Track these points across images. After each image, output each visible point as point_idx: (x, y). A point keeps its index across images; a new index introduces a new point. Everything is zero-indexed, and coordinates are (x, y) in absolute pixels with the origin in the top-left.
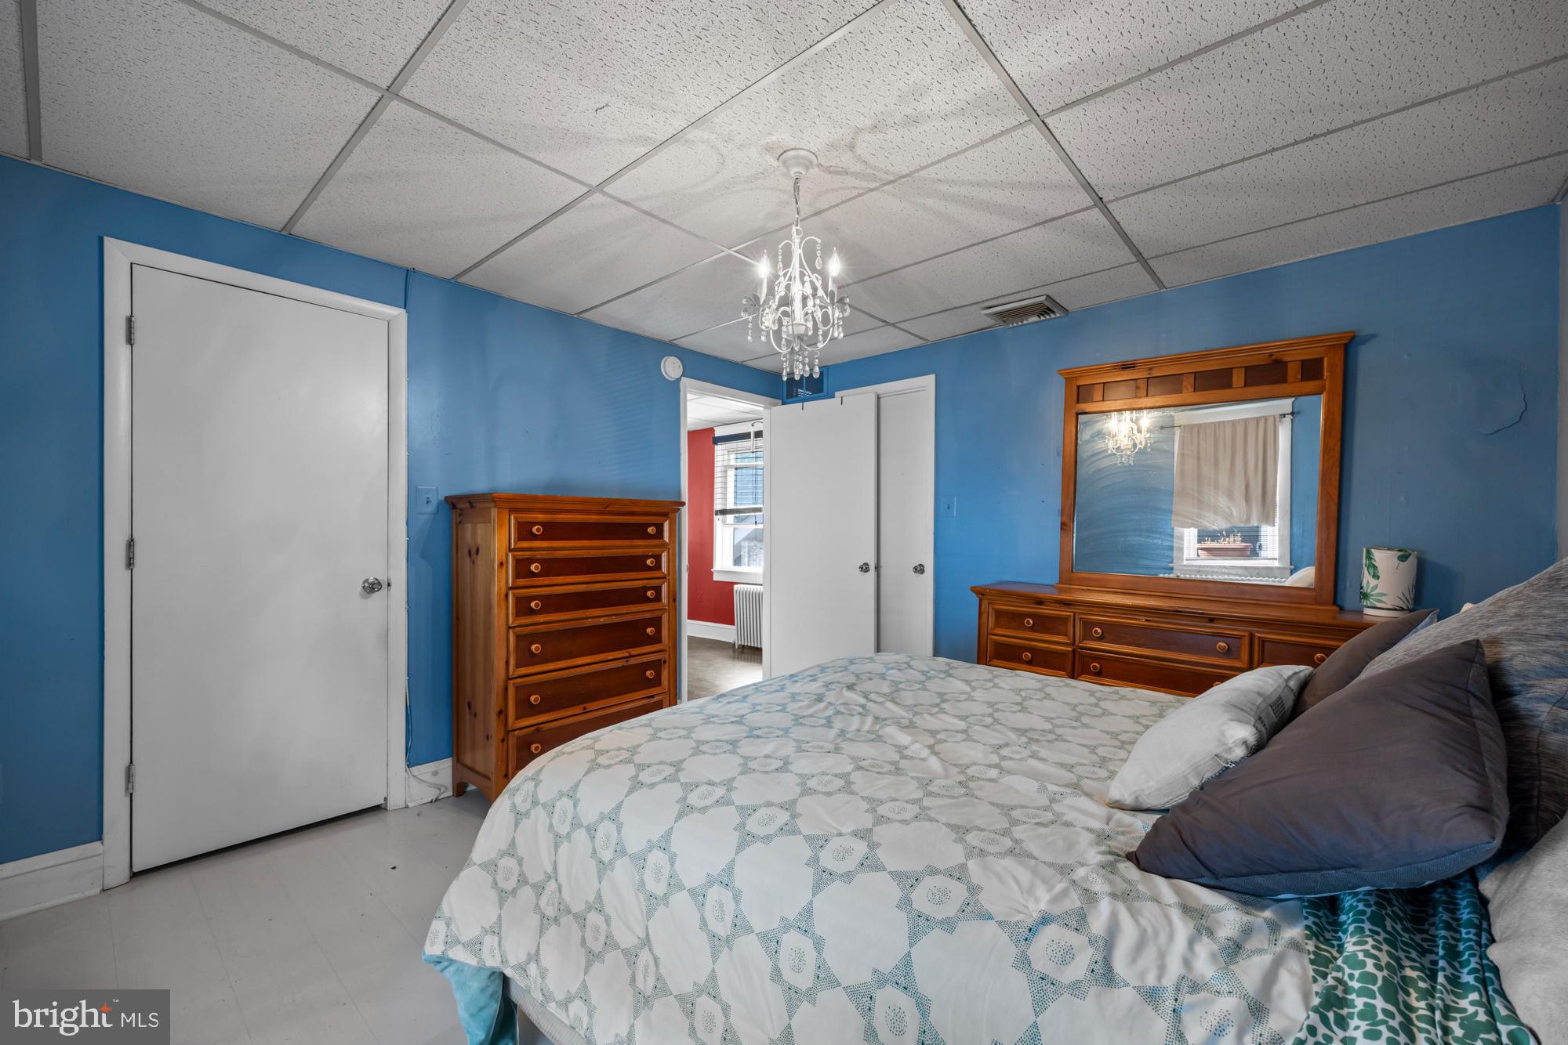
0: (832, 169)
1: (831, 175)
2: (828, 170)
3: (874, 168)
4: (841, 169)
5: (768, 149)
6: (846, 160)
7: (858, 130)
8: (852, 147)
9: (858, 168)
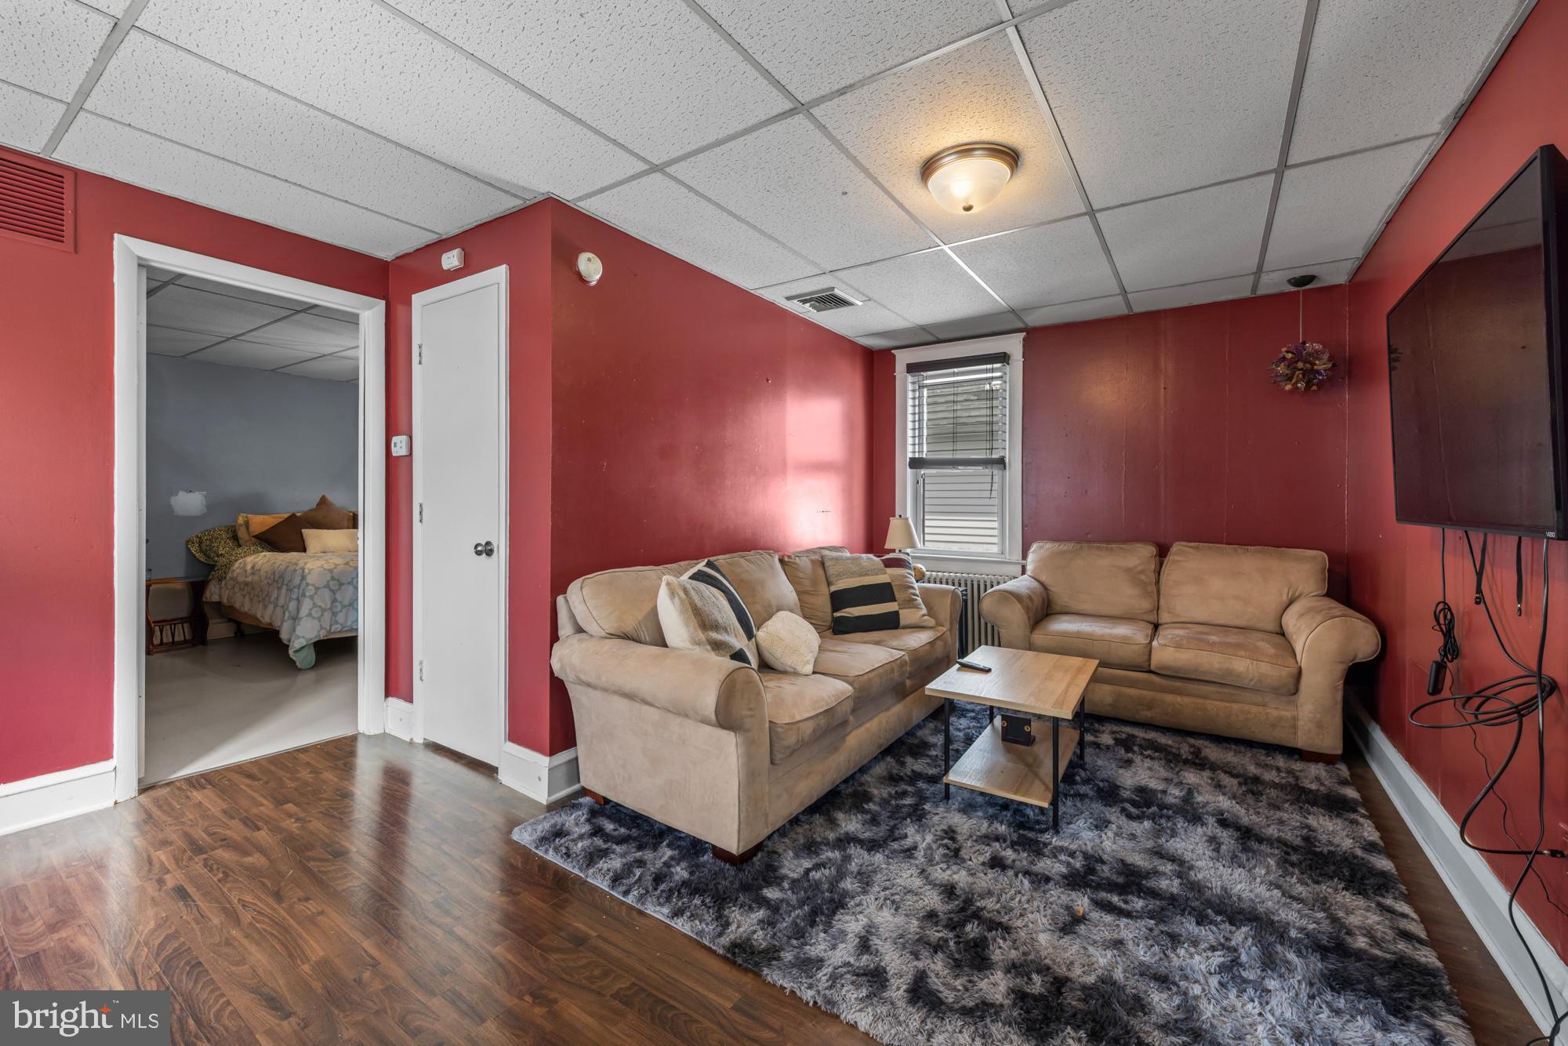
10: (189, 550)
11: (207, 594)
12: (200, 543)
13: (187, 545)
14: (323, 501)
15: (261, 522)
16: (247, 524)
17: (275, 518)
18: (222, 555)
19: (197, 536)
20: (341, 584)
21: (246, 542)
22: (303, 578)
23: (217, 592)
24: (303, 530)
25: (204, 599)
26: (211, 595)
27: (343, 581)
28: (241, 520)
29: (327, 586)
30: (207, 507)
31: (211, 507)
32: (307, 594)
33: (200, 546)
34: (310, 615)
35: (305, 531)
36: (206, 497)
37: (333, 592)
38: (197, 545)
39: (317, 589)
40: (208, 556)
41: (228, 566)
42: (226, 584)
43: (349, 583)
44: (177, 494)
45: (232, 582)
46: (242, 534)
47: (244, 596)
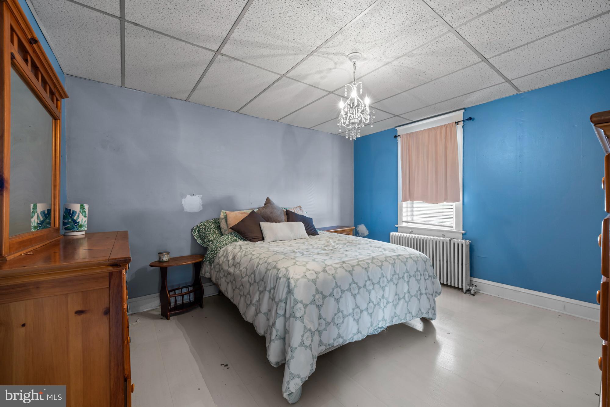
0: (340, 55)
1: (340, 52)
2: (342, 54)
3: (324, 57)
4: (337, 55)
5: (365, 59)
6: (336, 59)
7: (335, 68)
8: (336, 63)
9: (331, 56)
10: (192, 236)
11: (203, 271)
12: (199, 231)
13: (192, 232)
14: (268, 201)
15: (235, 218)
16: (226, 218)
17: (242, 213)
18: (211, 240)
19: (197, 226)
20: (324, 297)
21: (225, 231)
22: (290, 291)
23: (209, 270)
24: (261, 223)
25: (201, 275)
26: (205, 273)
27: (327, 293)
28: (222, 216)
29: (313, 302)
30: (203, 205)
31: (205, 206)
32: (298, 315)
33: (199, 233)
34: (302, 344)
35: (263, 224)
36: (202, 198)
37: (319, 307)
38: (197, 232)
39: (305, 306)
40: (204, 241)
41: (216, 252)
42: (214, 267)
43: (330, 295)
44: (186, 197)
45: (218, 266)
46: (223, 225)
47: (228, 283)
